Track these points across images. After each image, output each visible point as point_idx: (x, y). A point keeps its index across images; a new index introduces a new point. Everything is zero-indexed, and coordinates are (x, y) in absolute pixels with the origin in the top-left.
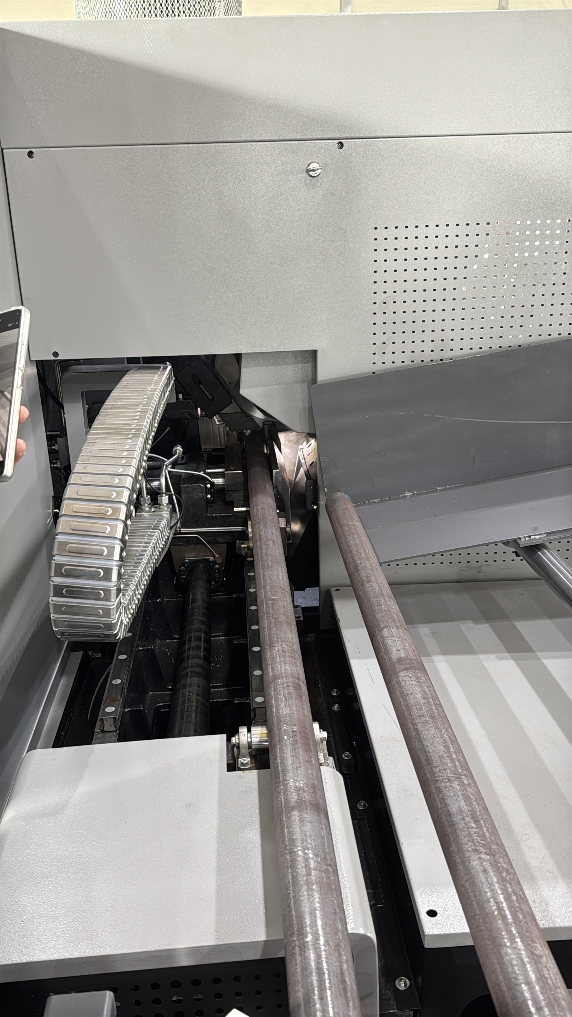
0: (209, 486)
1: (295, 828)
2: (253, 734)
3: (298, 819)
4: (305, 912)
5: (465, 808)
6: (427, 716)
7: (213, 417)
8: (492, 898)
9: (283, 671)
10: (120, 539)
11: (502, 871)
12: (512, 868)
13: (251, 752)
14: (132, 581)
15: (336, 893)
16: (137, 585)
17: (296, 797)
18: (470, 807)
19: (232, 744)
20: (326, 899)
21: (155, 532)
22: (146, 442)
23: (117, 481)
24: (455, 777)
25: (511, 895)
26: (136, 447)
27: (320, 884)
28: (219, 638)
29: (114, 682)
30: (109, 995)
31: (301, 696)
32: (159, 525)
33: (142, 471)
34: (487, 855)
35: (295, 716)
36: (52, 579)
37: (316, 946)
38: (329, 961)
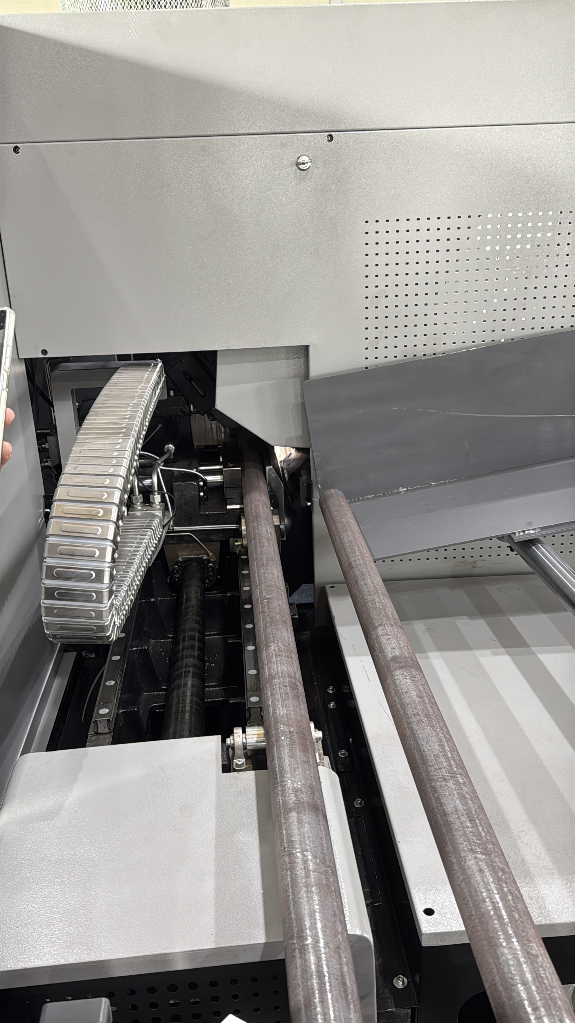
0: (201, 483)
1: (293, 829)
2: (249, 735)
3: (296, 820)
4: (305, 914)
5: (460, 807)
6: (422, 715)
7: (205, 414)
8: (488, 898)
9: (280, 671)
10: (111, 540)
11: (498, 870)
12: (508, 867)
13: (246, 753)
14: (124, 581)
15: (336, 894)
16: (129, 585)
17: (294, 799)
18: (466, 806)
19: (227, 745)
20: (326, 900)
21: (147, 532)
22: (137, 442)
23: (108, 481)
24: (450, 776)
25: (507, 894)
26: (127, 447)
27: (319, 885)
28: (214, 637)
29: (107, 684)
30: (105, 1002)
31: (298, 696)
32: (151, 524)
33: (133, 471)
34: (483, 854)
35: (292, 716)
36: (43, 581)
37: (316, 948)
38: (330, 963)
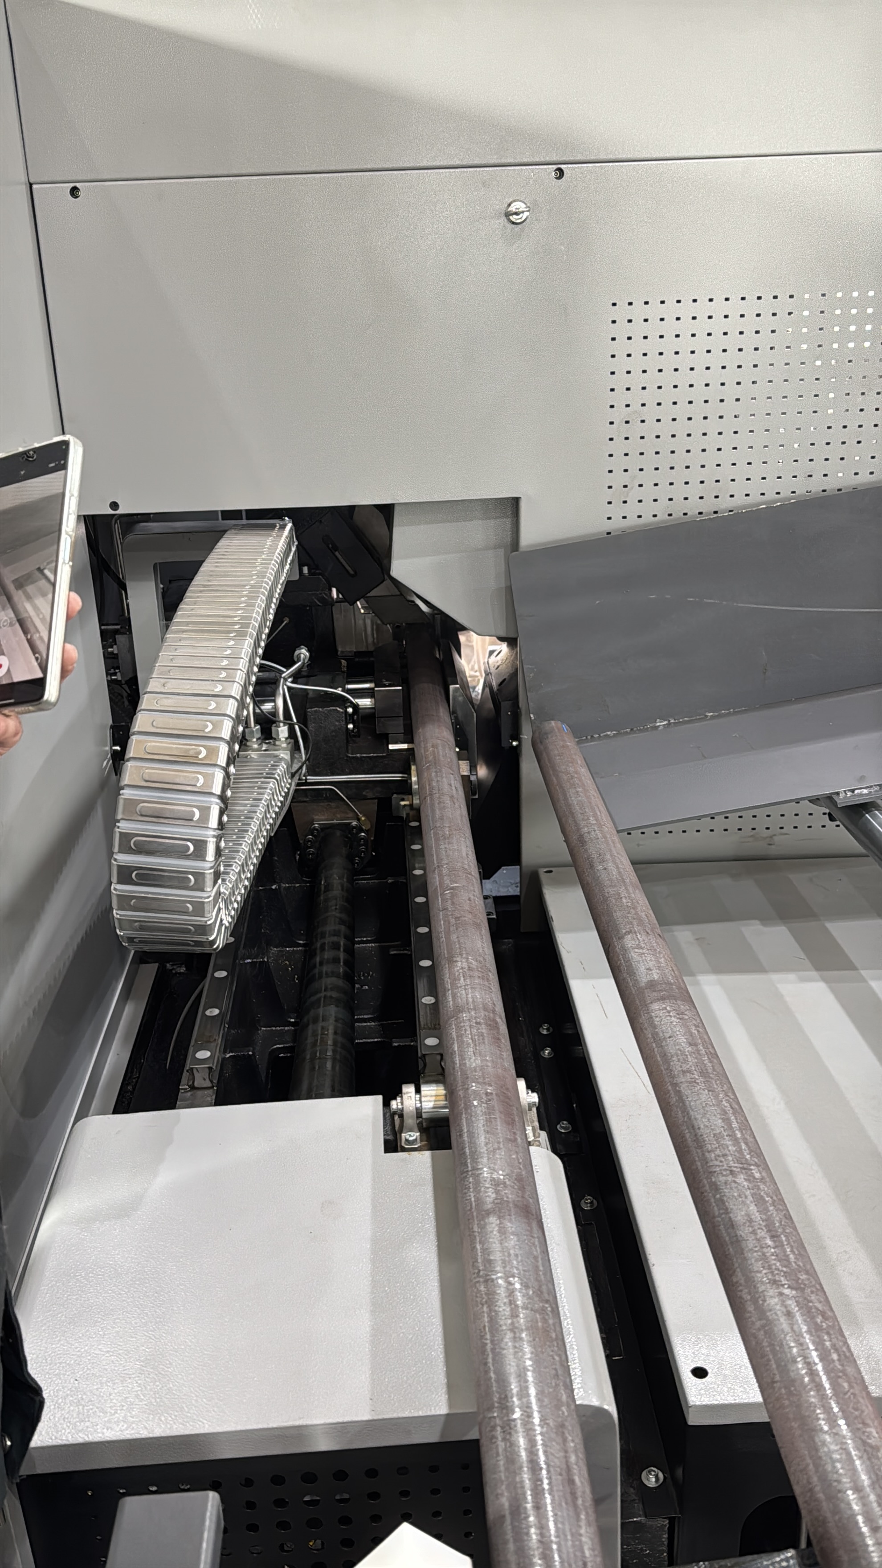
0: (350, 710)
1: (492, 1243)
2: (426, 1096)
3: (497, 1228)
4: (510, 1373)
5: (757, 1216)
6: (695, 1072)
7: (355, 602)
8: (801, 1356)
9: (470, 1000)
10: (218, 796)
11: (815, 1314)
12: (831, 1309)
13: (421, 1123)
14: (234, 858)
15: (558, 1344)
16: (243, 865)
17: (494, 1196)
18: (765, 1214)
19: (392, 1111)
20: (543, 1353)
21: (269, 783)
22: (257, 645)
23: (213, 705)
24: (741, 1168)
25: (830, 1350)
26: (241, 652)
27: (532, 1328)
28: (367, 945)
29: (208, 1013)
30: (212, 1498)
31: (499, 1039)
32: (274, 772)
33: (251, 689)
34: (792, 1289)
35: (490, 1069)
36: (115, 856)
37: (528, 1427)
38: (549, 1449)
